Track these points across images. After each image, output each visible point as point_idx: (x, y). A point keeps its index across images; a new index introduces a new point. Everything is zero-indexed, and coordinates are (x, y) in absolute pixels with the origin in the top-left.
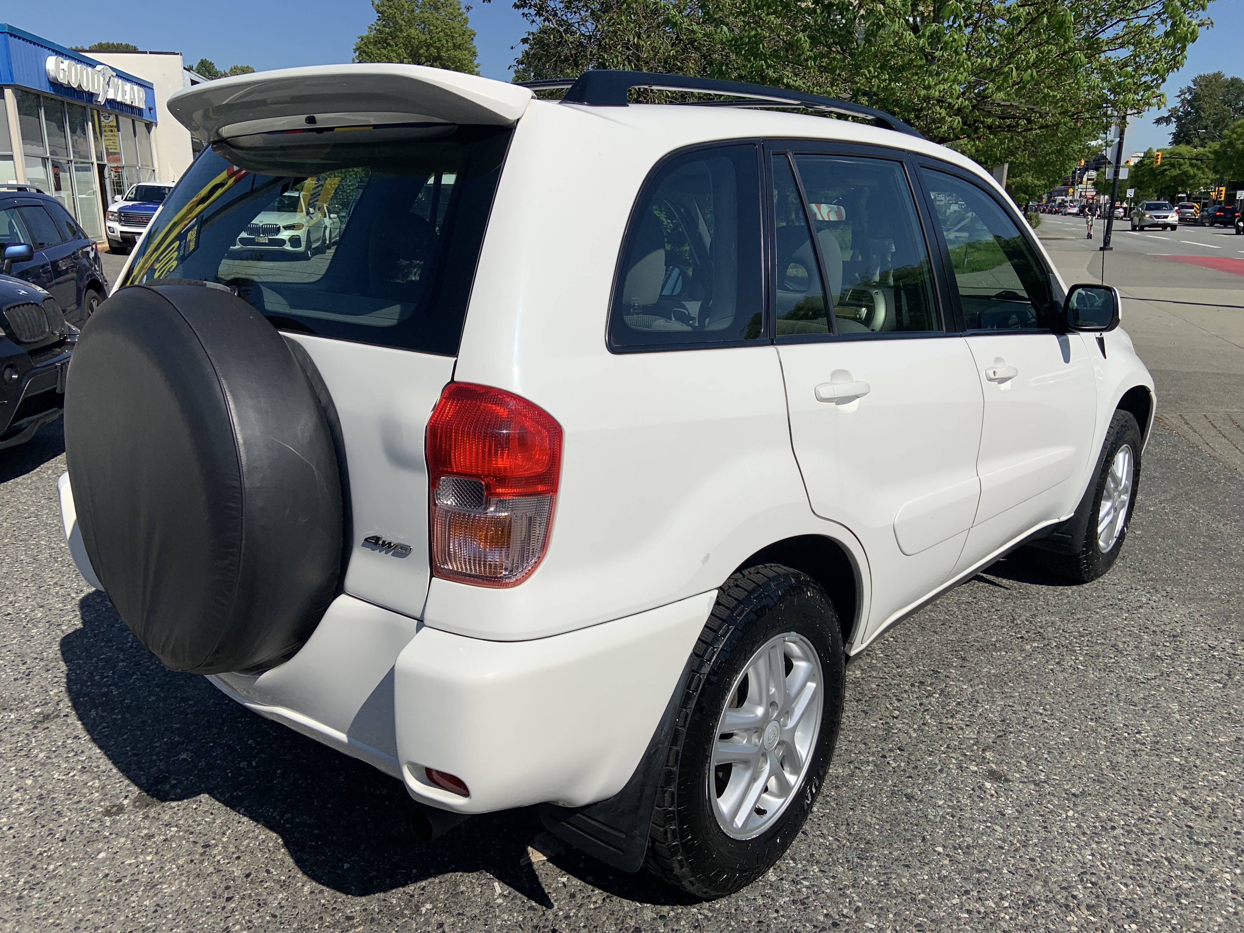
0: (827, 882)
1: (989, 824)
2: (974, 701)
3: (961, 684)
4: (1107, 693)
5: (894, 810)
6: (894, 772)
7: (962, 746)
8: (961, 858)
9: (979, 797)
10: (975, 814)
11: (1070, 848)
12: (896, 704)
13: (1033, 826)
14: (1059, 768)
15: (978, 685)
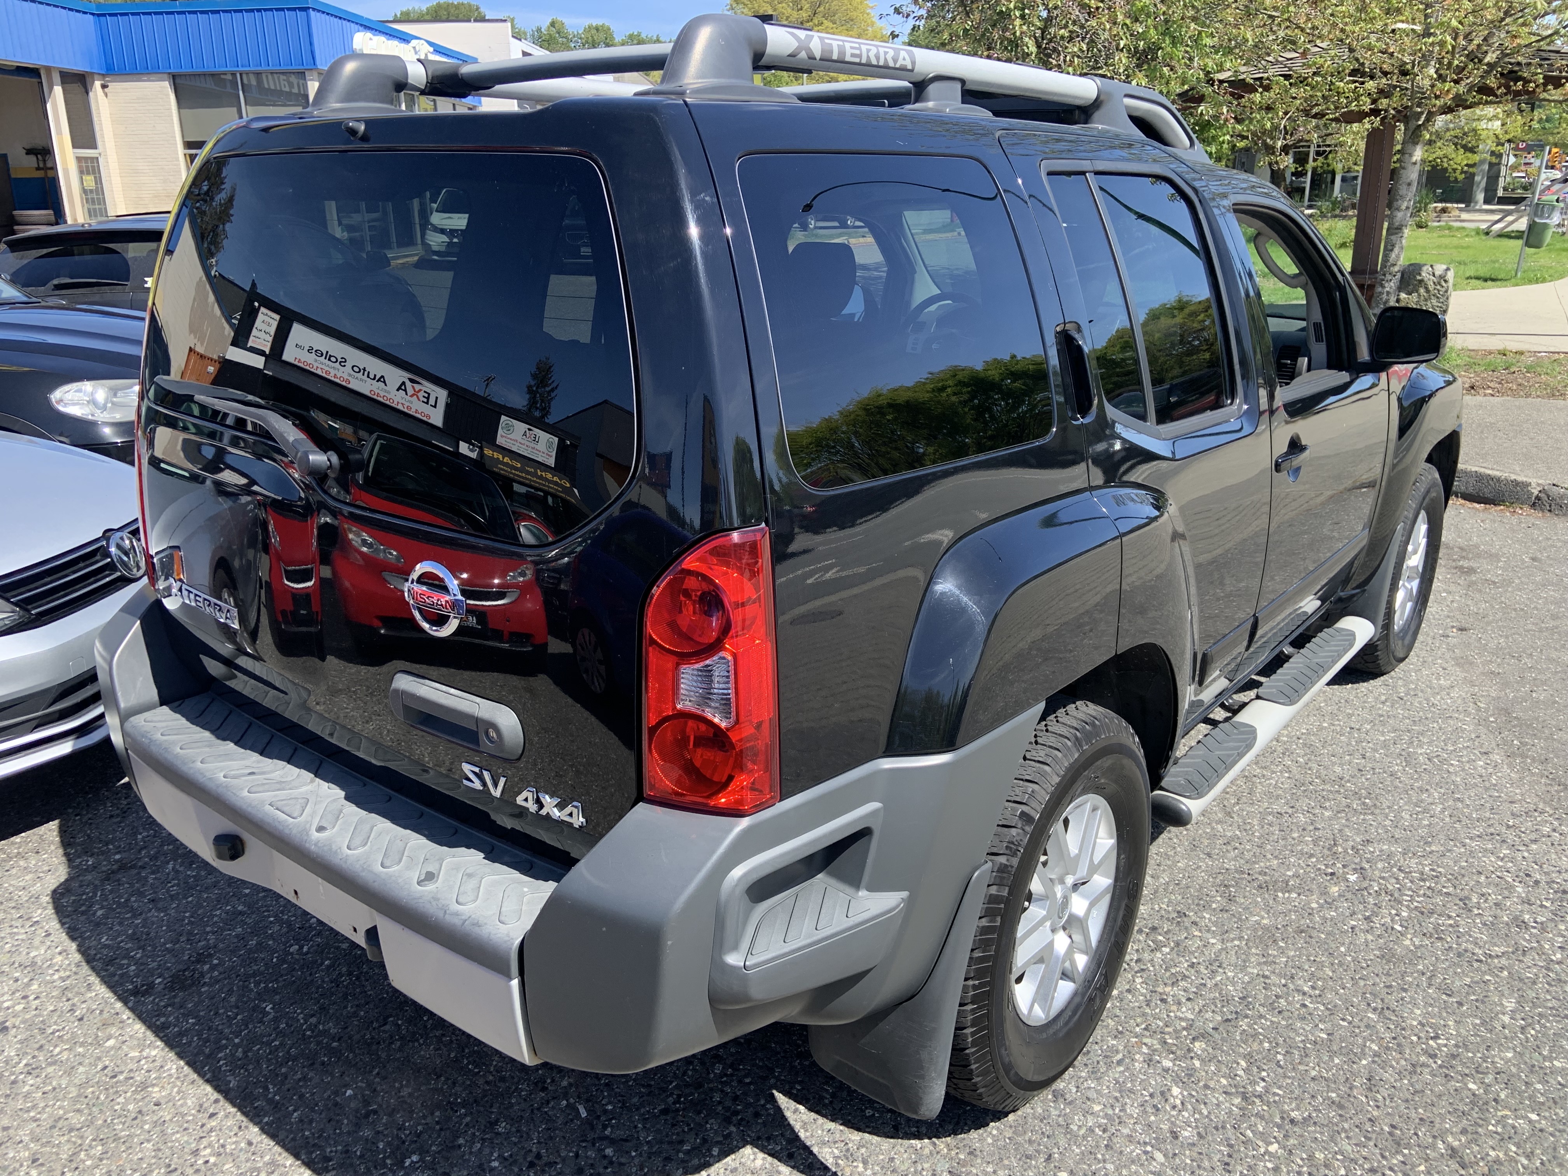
10: (1136, 1132)
14: (1290, 1078)
15: (1233, 940)
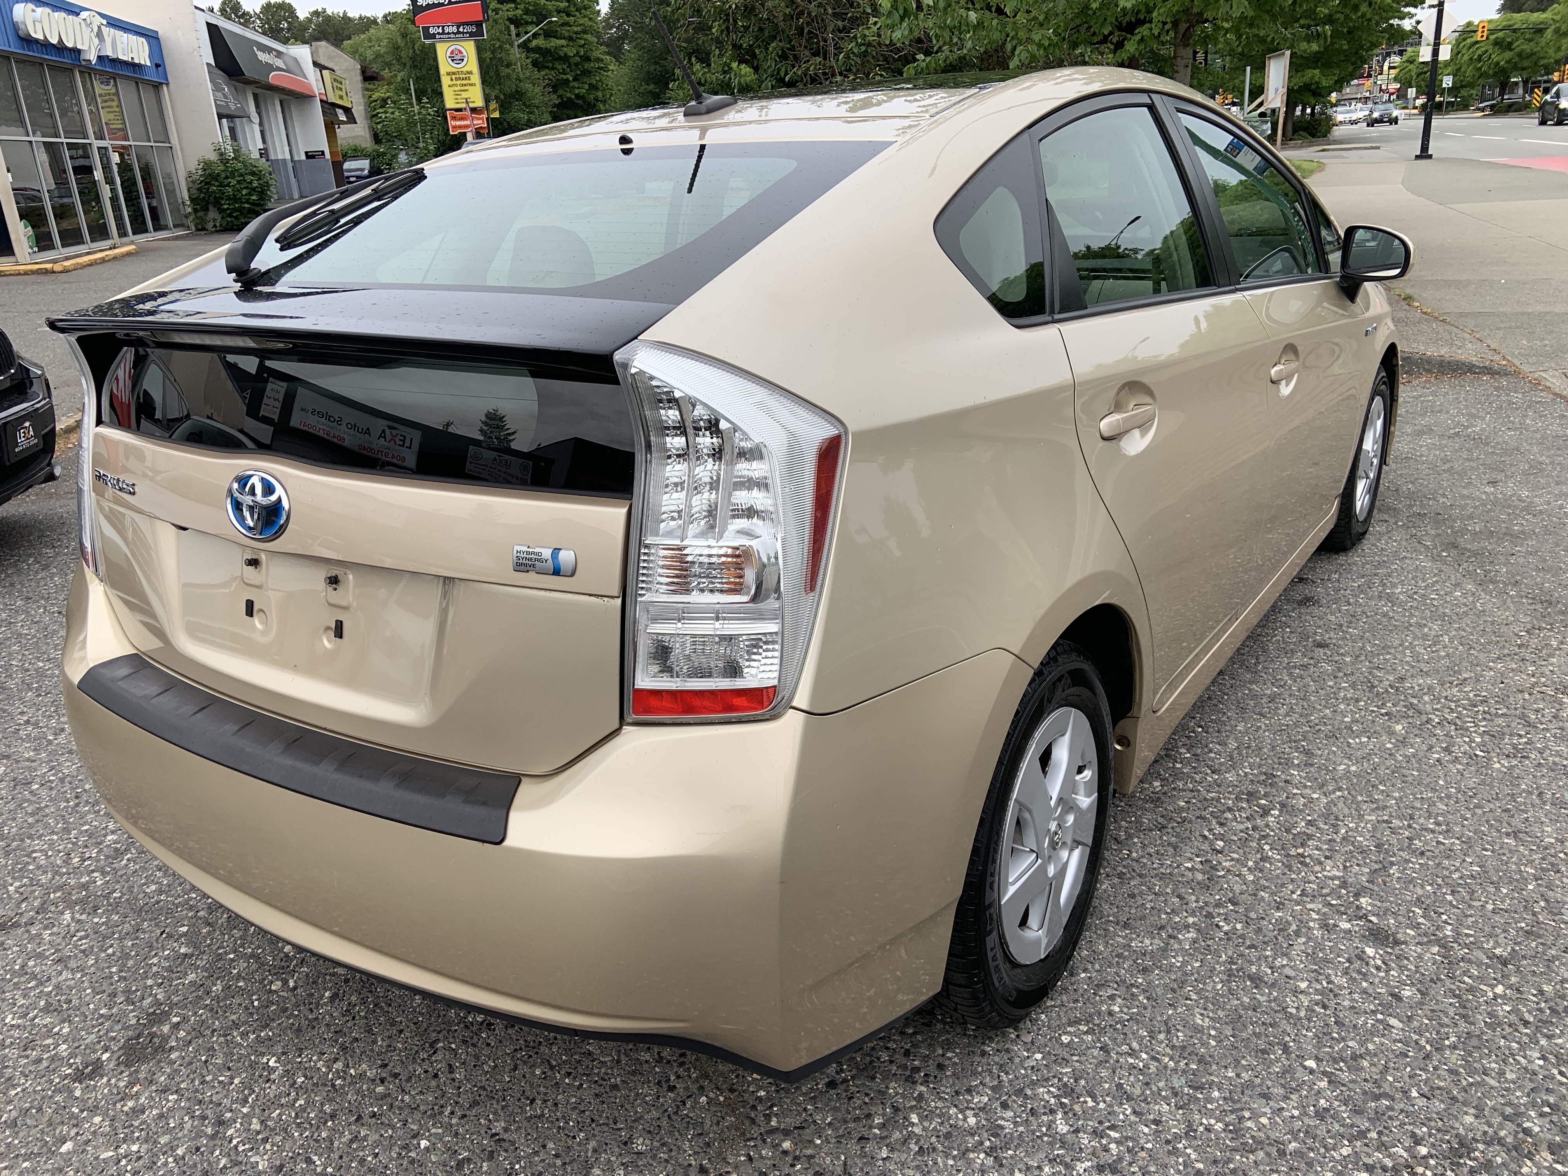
0: (1146, 1130)
1: (1380, 1016)
2: (1331, 818)
3: (1308, 791)
4: (1524, 791)
5: (1236, 1002)
6: (1229, 939)
7: (1324, 891)
8: (1345, 1076)
9: (1359, 972)
10: (1357, 1002)
11: (1510, 1048)
12: (1218, 830)
13: (1446, 1014)
14: (1471, 916)
15: (1334, 792)
